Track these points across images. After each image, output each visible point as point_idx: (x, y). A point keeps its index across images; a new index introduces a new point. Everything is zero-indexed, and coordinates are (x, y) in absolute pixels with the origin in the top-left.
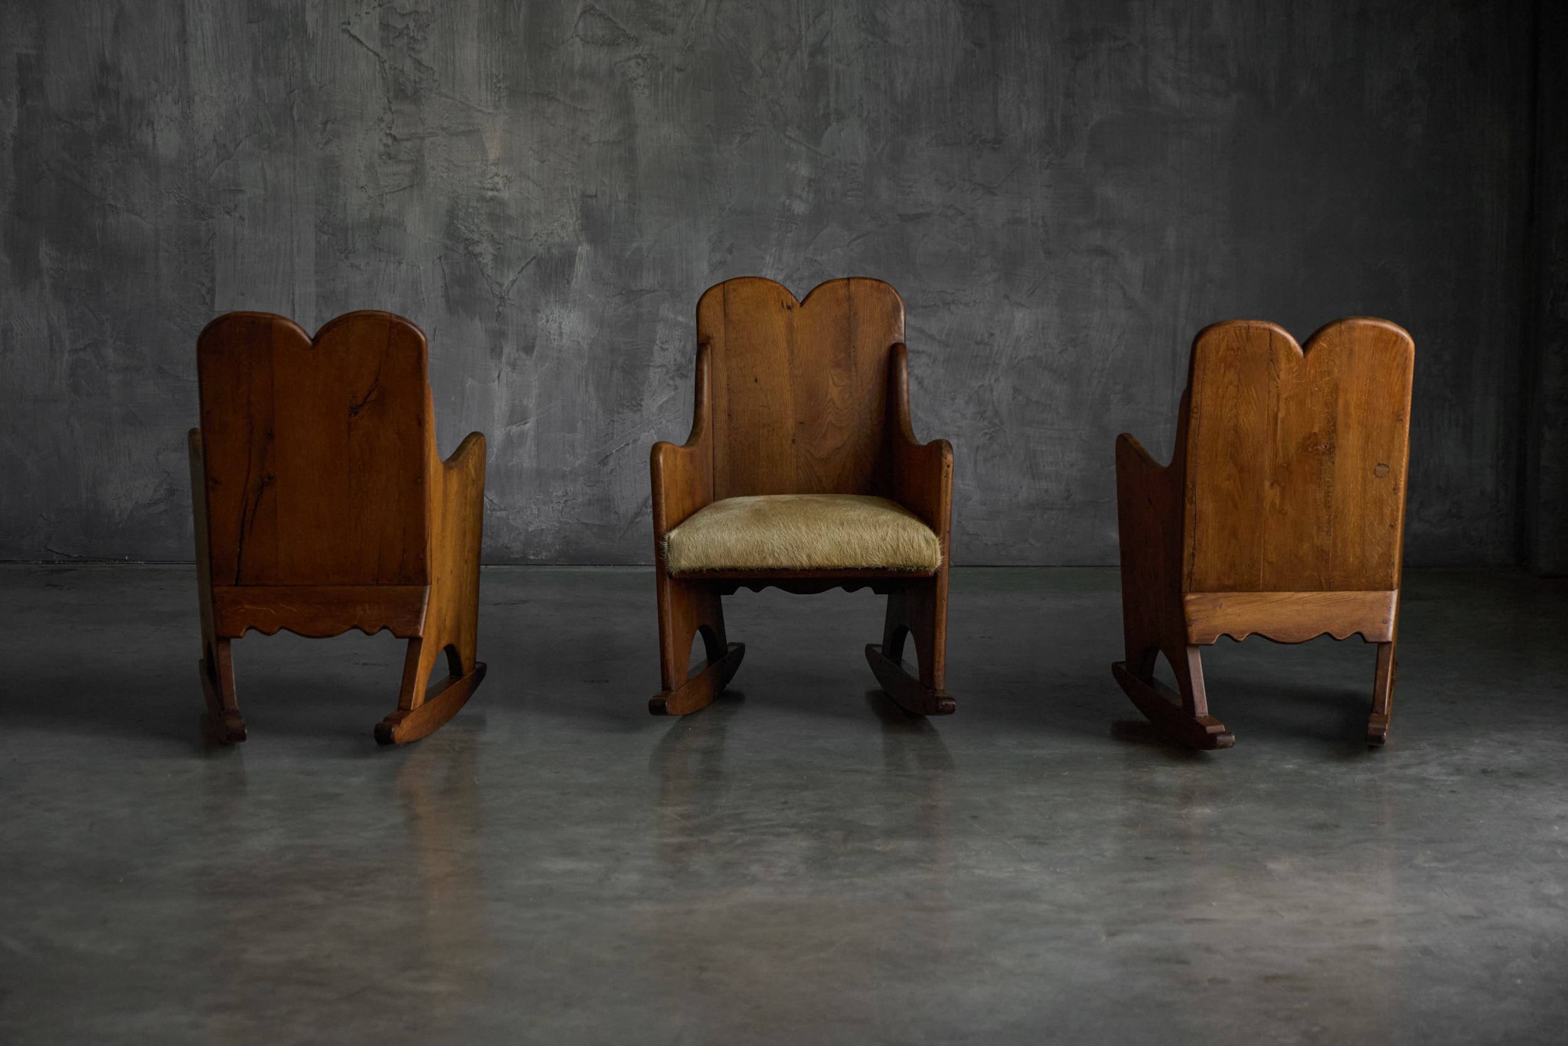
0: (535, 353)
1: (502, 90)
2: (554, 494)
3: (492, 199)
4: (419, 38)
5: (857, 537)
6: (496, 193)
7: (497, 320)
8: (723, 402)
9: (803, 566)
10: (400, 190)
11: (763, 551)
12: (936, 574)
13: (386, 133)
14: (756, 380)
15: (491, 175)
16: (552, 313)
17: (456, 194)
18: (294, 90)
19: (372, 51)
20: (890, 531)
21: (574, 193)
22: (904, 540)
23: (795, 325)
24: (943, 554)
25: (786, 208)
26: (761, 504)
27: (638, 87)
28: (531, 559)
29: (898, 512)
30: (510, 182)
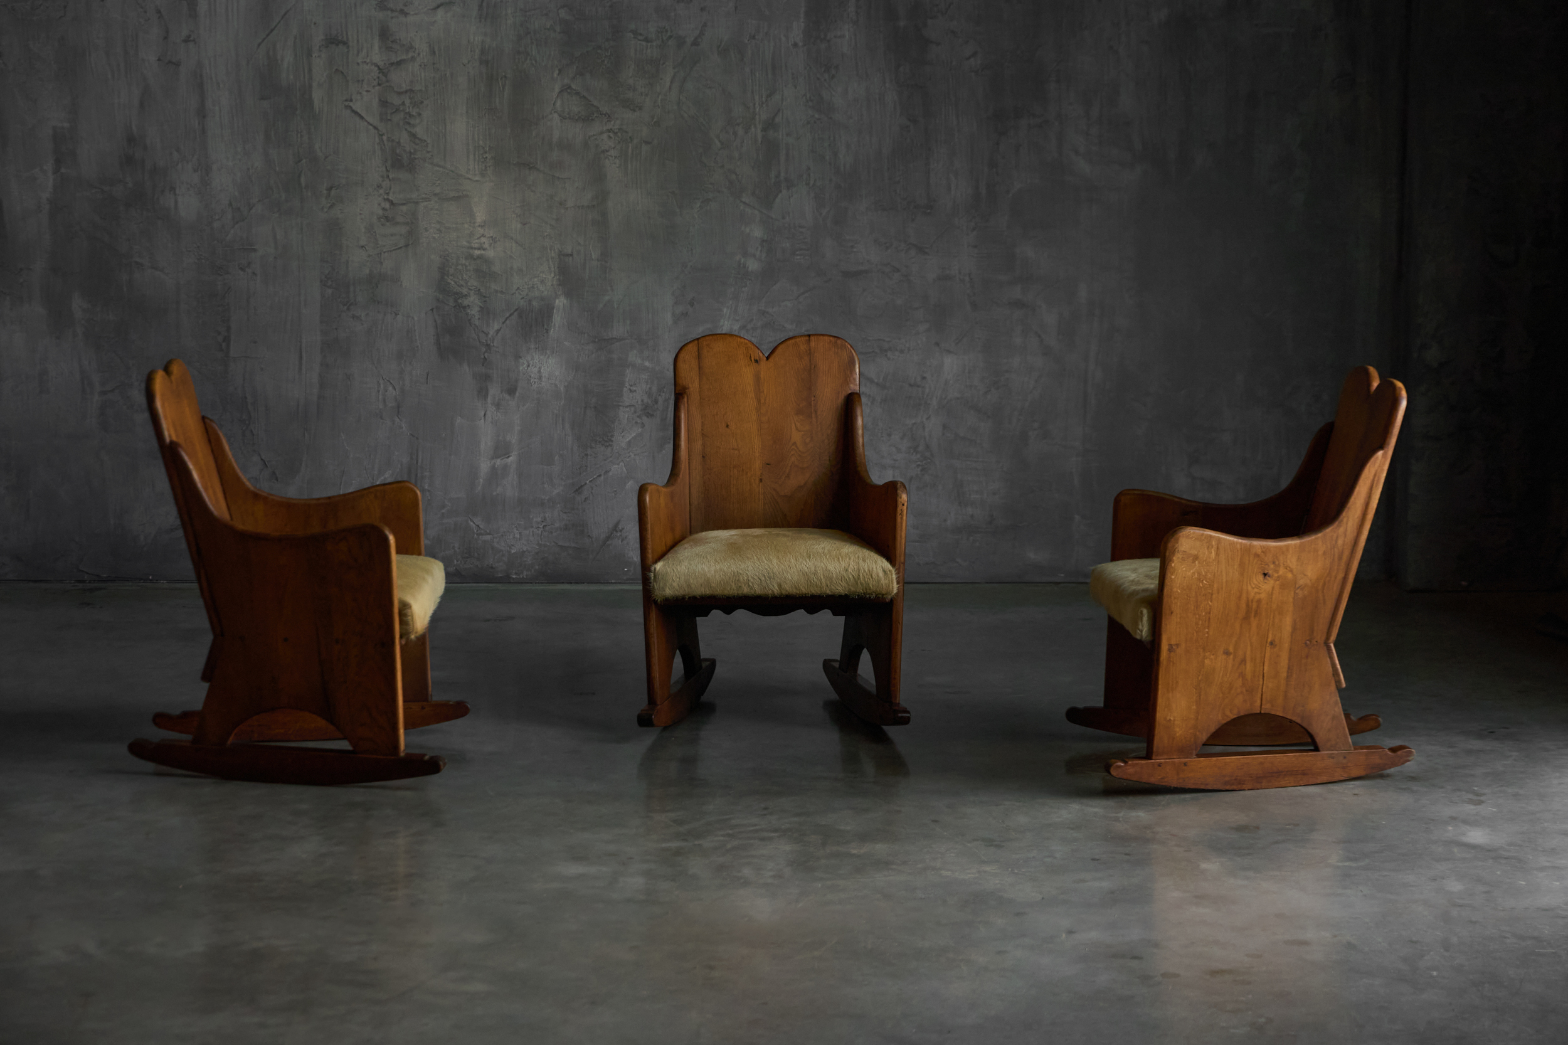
0: (517, 394)
1: (488, 160)
2: (535, 520)
3: (480, 257)
4: (414, 114)
5: (822, 568)
6: (483, 252)
7: (483, 365)
8: (698, 445)
9: (774, 594)
10: (397, 249)
11: (739, 581)
12: (892, 600)
13: (385, 199)
14: (727, 426)
15: (478, 236)
16: (533, 359)
17: (447, 253)
18: (302, 160)
19: (371, 125)
20: (852, 563)
21: (553, 252)
22: (864, 571)
23: (762, 376)
24: (898, 583)
25: (742, 266)
26: (735, 537)
27: (610, 158)
28: (513, 578)
29: (858, 545)
30: (495, 242)
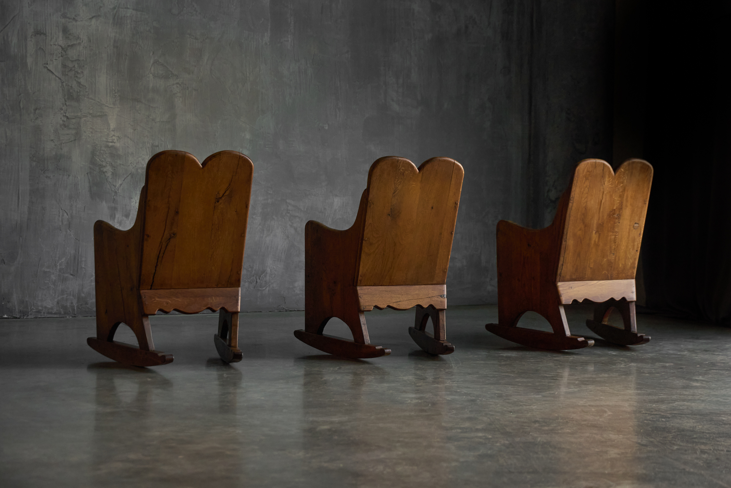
0: (130, 217)
1: (117, 97)
3: (112, 146)
4: (80, 72)
6: (113, 144)
7: (113, 203)
10: (70, 142)
13: (64, 116)
15: (111, 136)
17: (96, 144)
18: (21, 94)
19: (58, 77)
21: (149, 144)
27: (177, 97)
30: (120, 139)
